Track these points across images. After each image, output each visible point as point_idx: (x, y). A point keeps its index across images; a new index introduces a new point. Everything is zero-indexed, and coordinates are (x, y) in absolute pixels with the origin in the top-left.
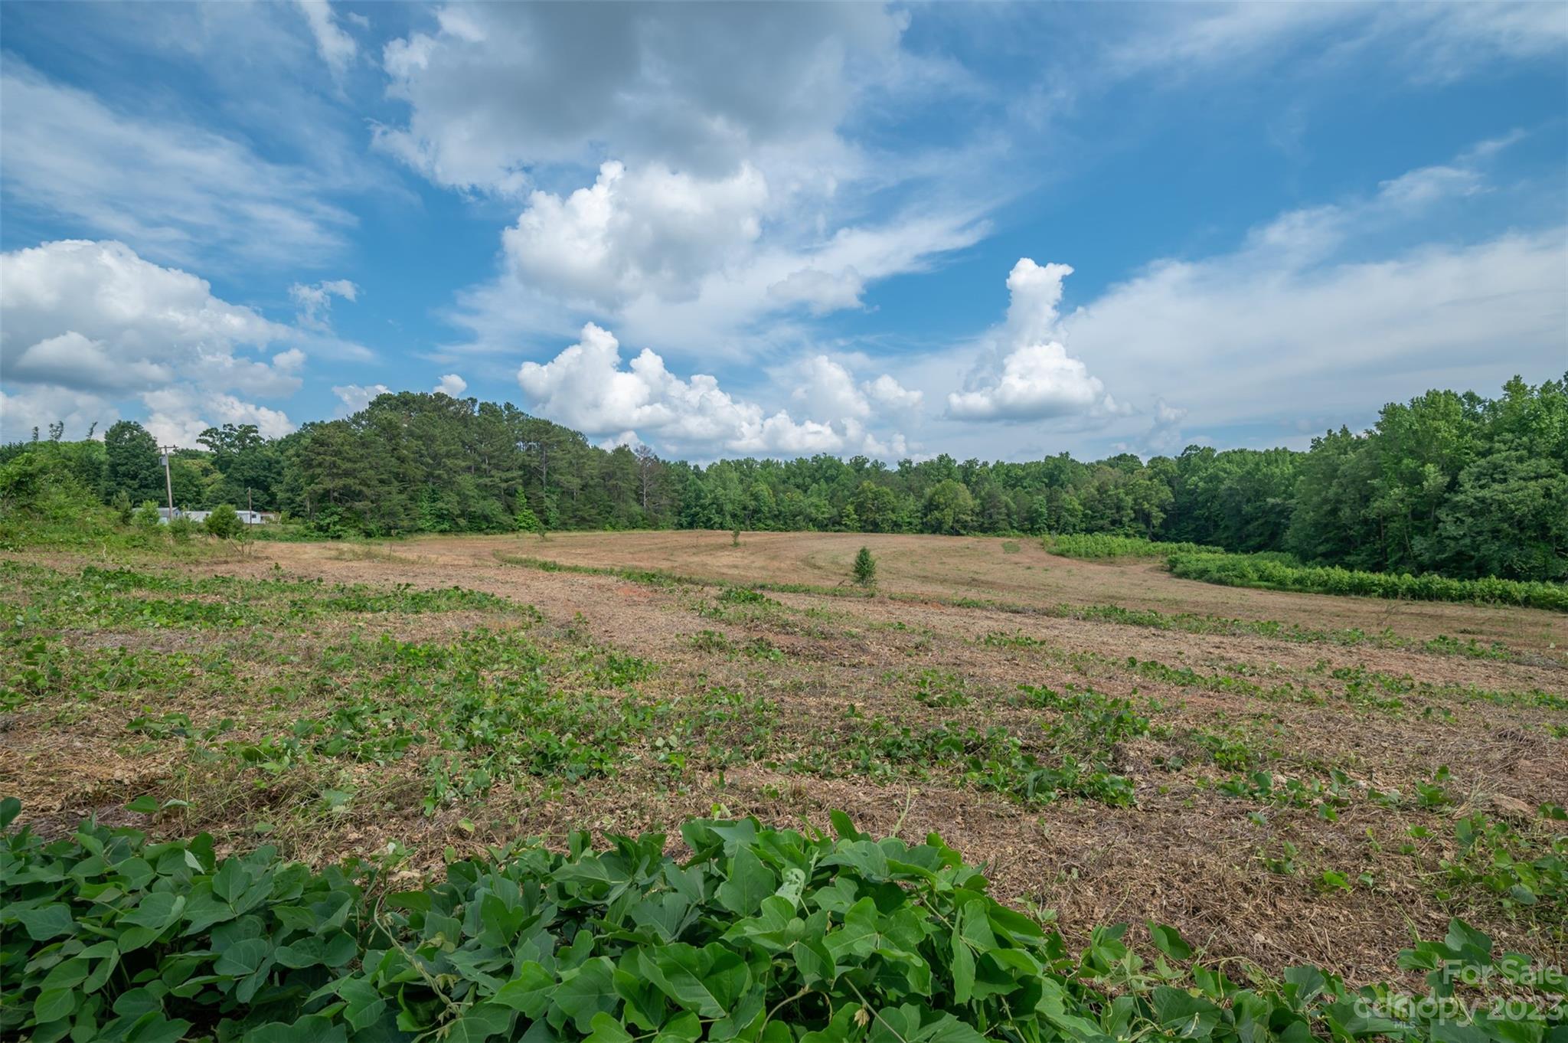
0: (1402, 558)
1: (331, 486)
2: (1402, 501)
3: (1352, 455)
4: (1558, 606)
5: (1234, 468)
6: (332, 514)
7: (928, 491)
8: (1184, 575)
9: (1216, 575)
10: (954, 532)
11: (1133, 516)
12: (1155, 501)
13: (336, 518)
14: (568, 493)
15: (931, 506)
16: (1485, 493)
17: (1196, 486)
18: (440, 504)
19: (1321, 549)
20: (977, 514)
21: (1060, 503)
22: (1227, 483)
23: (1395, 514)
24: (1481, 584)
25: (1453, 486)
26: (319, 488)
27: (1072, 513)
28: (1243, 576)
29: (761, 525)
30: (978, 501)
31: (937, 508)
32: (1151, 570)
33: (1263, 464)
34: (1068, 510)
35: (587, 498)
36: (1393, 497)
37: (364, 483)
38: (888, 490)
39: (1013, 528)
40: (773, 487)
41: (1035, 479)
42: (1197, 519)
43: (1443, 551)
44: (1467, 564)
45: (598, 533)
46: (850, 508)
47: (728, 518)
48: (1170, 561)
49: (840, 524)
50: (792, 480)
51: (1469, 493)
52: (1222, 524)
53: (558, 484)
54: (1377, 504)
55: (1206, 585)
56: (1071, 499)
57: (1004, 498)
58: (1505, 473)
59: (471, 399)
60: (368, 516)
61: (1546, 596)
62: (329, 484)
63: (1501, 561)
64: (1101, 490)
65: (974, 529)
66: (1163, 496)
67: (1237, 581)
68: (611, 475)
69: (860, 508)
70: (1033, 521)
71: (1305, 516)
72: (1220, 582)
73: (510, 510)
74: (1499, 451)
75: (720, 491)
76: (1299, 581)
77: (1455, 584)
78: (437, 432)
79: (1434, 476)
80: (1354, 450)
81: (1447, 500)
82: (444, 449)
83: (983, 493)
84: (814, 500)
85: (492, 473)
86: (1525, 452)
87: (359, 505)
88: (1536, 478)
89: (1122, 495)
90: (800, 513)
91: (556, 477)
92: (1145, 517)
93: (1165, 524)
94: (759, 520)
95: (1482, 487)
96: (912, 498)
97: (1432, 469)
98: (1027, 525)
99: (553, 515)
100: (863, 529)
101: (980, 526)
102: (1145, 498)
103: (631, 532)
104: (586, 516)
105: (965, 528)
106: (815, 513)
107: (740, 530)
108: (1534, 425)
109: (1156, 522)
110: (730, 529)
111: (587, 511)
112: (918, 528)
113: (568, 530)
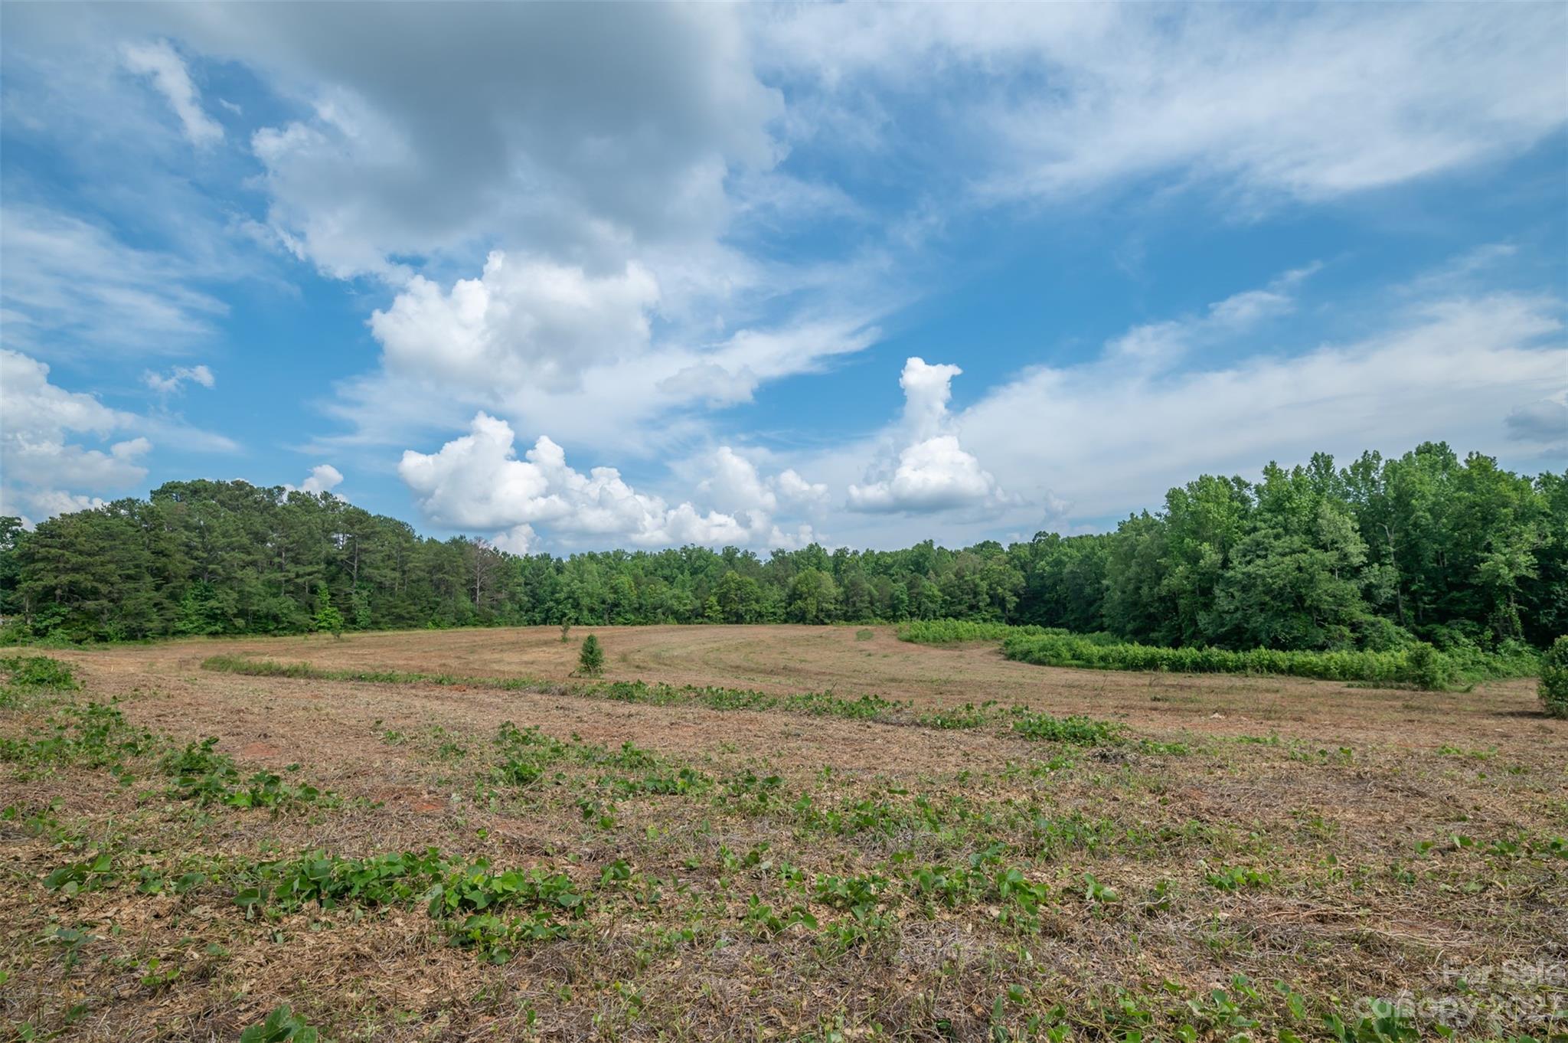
0: (1192, 633)
1: (54, 582)
2: (1187, 578)
3: (1146, 537)
5: (1074, 553)
6: (53, 615)
7: (792, 580)
9: (1037, 655)
10: (818, 621)
11: (988, 600)
12: (1008, 585)
13: (58, 620)
14: (383, 589)
15: (794, 596)
16: (1250, 568)
17: (1044, 570)
18: (213, 603)
19: (1130, 627)
20: (841, 603)
21: (920, 589)
22: (1070, 567)
23: (1183, 591)
24: (1253, 655)
25: (1226, 563)
26: (39, 586)
27: (932, 599)
28: (1058, 656)
29: (620, 619)
30: (842, 589)
31: (800, 597)
32: (990, 653)
33: (1097, 548)
34: (928, 597)
35: (408, 594)
36: (1179, 575)
37: (100, 579)
38: (752, 580)
39: (876, 615)
40: (636, 579)
41: (902, 566)
42: (1047, 602)
43: (1222, 625)
46: (713, 599)
47: (586, 612)
48: (1005, 643)
49: (703, 616)
50: (659, 572)
51: (1238, 570)
52: (1070, 607)
53: (369, 579)
54: (1167, 582)
55: (1027, 665)
56: (931, 586)
57: (867, 585)
58: (1265, 549)
59: (278, 487)
60: (105, 617)
61: (1304, 665)
62: (50, 581)
63: (1268, 633)
64: (959, 576)
65: (838, 617)
66: (1015, 580)
67: (1054, 661)
68: (440, 568)
69: (723, 599)
70: (894, 608)
72: (1040, 662)
73: (311, 608)
74: (1261, 530)
75: (577, 585)
76: (1103, 658)
77: (1230, 655)
79: (1209, 555)
80: (1147, 531)
81: (1222, 576)
82: (223, 541)
83: (848, 582)
84: (677, 591)
85: (288, 567)
86: (1281, 530)
87: (90, 605)
88: (1293, 552)
89: (978, 581)
90: (662, 606)
91: (367, 571)
92: (997, 601)
93: (1019, 607)
94: (619, 614)
95: (1249, 563)
96: (776, 588)
97: (1208, 548)
98: (890, 613)
99: (363, 613)
100: (726, 621)
101: (845, 614)
102: (999, 584)
103: (459, 629)
104: (404, 613)
105: (829, 616)
106: (676, 605)
107: (598, 624)
108: (1287, 505)
109: (1010, 606)
110: (587, 624)
111: (405, 608)
112: (782, 618)
113: (381, 629)
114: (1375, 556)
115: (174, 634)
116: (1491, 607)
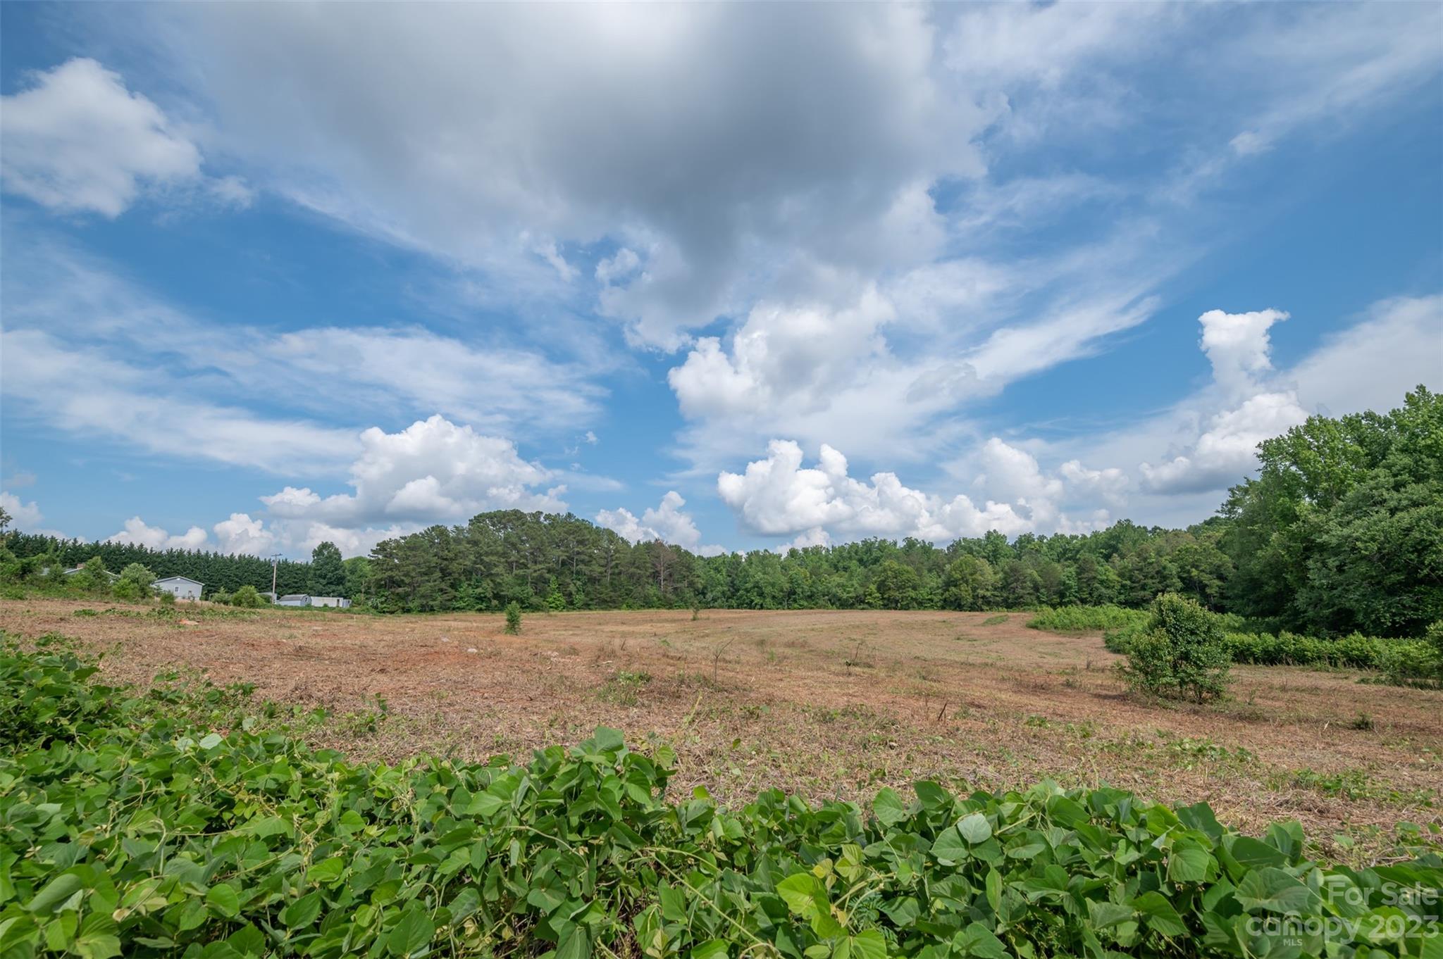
7: (947, 568)
10: (976, 608)
12: (1207, 567)
14: (591, 580)
15: (949, 583)
18: (479, 590)
20: (1000, 589)
21: (1092, 574)
27: (1107, 584)
29: (796, 605)
30: (1000, 576)
31: (956, 584)
34: (1102, 582)
37: (406, 575)
38: (909, 568)
39: (1041, 602)
41: (1091, 551)
46: (873, 587)
47: (768, 599)
49: (862, 602)
50: (841, 564)
53: (585, 573)
57: (1029, 571)
64: (1141, 557)
65: (997, 604)
66: (1216, 561)
68: (633, 565)
69: (882, 587)
70: (1062, 595)
73: (544, 594)
75: (762, 576)
81: (1313, 542)
82: (487, 550)
83: (1007, 567)
84: (846, 580)
85: (528, 566)
94: (795, 601)
95: (1348, 523)
96: (933, 575)
98: (1056, 599)
99: (579, 598)
100: (885, 607)
101: (1004, 601)
103: (646, 610)
104: (607, 598)
105: (988, 603)
106: (839, 593)
107: (778, 609)
109: (1212, 591)
110: (769, 609)
111: (607, 593)
112: (939, 604)
113: (591, 609)
115: (454, 609)
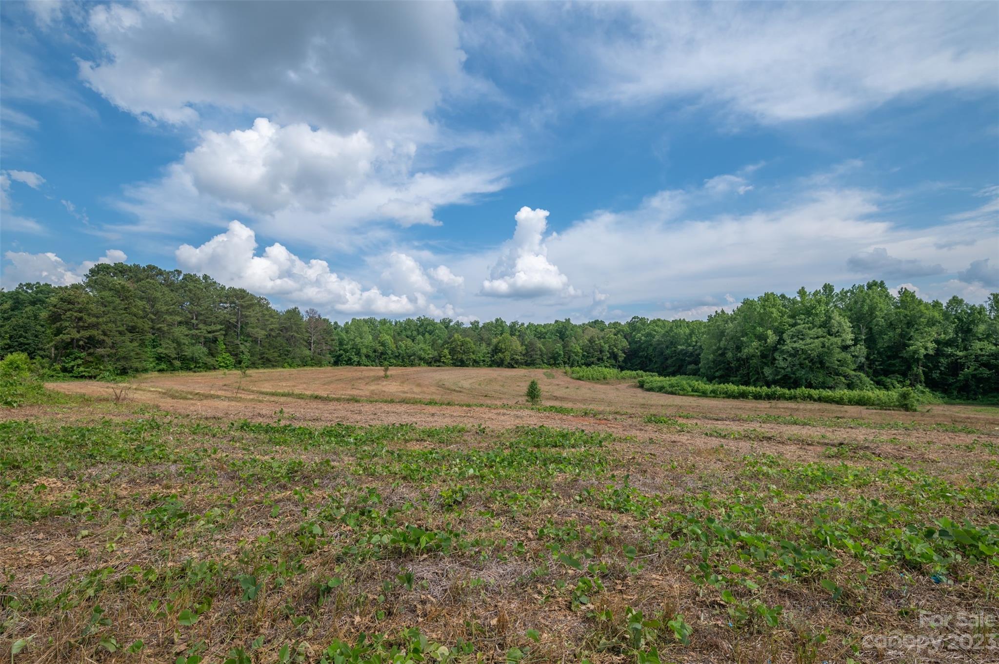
0: (757, 378)
1: (78, 336)
2: (757, 349)
3: (731, 325)
4: (834, 401)
5: (660, 330)
6: (76, 359)
7: (495, 341)
8: (650, 390)
9: (670, 390)
10: (511, 366)
11: (609, 355)
12: (620, 347)
14: (255, 341)
15: (496, 350)
16: (795, 345)
17: (641, 339)
18: (160, 350)
19: (717, 374)
20: (524, 355)
21: (570, 348)
22: (657, 337)
23: (753, 356)
24: (798, 391)
25: (781, 341)
26: (65, 338)
27: (576, 354)
28: (683, 390)
29: (387, 363)
30: (524, 347)
31: (500, 351)
32: (630, 387)
33: (674, 327)
34: (574, 352)
35: (270, 345)
36: (753, 347)
37: (105, 333)
38: (469, 340)
39: (544, 363)
40: (394, 337)
41: (552, 333)
43: (777, 375)
44: (789, 382)
45: (280, 369)
46: (446, 351)
47: (364, 358)
48: (639, 382)
49: (439, 361)
50: (404, 333)
51: (789, 346)
52: (654, 360)
53: (249, 335)
54: (746, 350)
55: (664, 395)
56: (576, 347)
57: (538, 345)
58: (802, 335)
59: (177, 271)
60: (106, 359)
61: (829, 397)
62: (75, 334)
63: (806, 380)
64: (591, 341)
65: (522, 364)
66: (623, 344)
67: (681, 392)
68: (288, 329)
69: (452, 351)
70: (555, 359)
71: (707, 357)
72: (672, 393)
74: (800, 324)
75: (358, 340)
76: (713, 392)
77: (787, 391)
78: (159, 294)
79: (772, 338)
81: (778, 349)
82: (165, 308)
83: (526, 343)
84: (421, 345)
85: (199, 326)
86: (811, 325)
87: (100, 351)
88: (818, 338)
89: (603, 344)
90: (414, 354)
91: (248, 329)
92: (614, 356)
93: (625, 361)
94: (385, 359)
95: (795, 342)
96: (484, 345)
97: (770, 333)
98: (552, 361)
99: (246, 357)
100: (455, 365)
101: (526, 362)
102: (615, 346)
103: (302, 369)
104: (270, 358)
105: (516, 363)
106: (423, 355)
107: (372, 366)
108: (814, 311)
109: (620, 359)
110: (365, 365)
111: (270, 354)
112: (489, 364)
113: (257, 368)
114: (856, 341)
116: (909, 368)
